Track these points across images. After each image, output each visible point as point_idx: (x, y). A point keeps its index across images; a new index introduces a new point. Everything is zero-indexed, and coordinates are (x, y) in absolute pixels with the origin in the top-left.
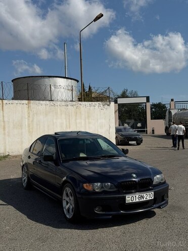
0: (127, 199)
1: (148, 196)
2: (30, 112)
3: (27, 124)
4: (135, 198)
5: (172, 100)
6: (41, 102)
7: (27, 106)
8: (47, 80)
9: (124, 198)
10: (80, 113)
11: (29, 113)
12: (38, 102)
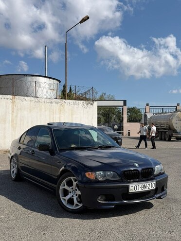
0: (130, 188)
1: (151, 186)
2: (15, 107)
3: (10, 119)
4: (138, 187)
5: (147, 105)
6: (26, 98)
7: (12, 101)
8: (29, 78)
9: (128, 187)
10: (64, 110)
11: (13, 108)
12: (22, 97)
